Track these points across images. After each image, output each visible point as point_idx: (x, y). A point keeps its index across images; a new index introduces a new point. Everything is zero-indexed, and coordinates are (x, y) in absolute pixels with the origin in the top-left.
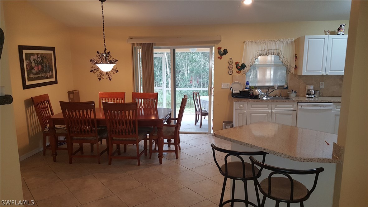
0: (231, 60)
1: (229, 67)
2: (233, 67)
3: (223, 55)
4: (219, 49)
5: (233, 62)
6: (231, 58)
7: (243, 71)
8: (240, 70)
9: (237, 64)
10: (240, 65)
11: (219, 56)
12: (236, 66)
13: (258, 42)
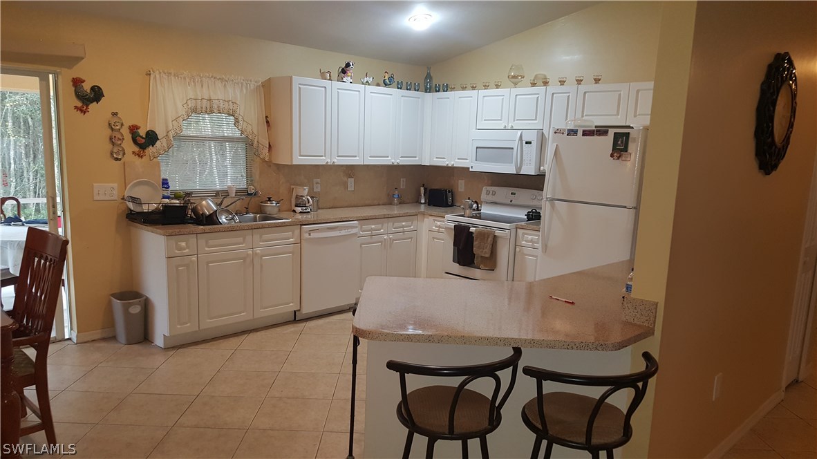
0: (115, 119)
1: (111, 139)
2: (123, 139)
3: (92, 103)
4: (77, 82)
5: (122, 125)
6: (115, 114)
7: (150, 150)
8: (143, 147)
9: (134, 130)
10: (142, 132)
11: (79, 104)
12: (131, 136)
13: (185, 78)
